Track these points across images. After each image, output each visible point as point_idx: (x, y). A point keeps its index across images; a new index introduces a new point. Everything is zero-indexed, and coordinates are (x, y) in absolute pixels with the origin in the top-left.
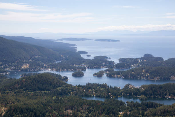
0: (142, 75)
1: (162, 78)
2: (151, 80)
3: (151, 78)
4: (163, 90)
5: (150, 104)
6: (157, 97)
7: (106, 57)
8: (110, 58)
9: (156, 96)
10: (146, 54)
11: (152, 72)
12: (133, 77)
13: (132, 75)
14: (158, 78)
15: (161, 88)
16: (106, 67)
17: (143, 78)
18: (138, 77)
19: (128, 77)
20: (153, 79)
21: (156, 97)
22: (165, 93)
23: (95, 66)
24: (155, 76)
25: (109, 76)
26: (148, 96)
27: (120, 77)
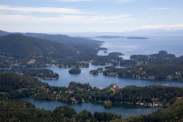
0: (138, 74)
1: (158, 77)
2: (145, 79)
3: (146, 77)
4: (136, 95)
5: (103, 116)
6: (127, 104)
7: (120, 54)
8: (123, 55)
9: (126, 102)
10: (161, 51)
11: (148, 71)
12: (128, 76)
13: (127, 73)
14: (153, 77)
15: (134, 93)
16: (111, 63)
17: (138, 77)
18: (132, 76)
19: (123, 75)
20: (148, 78)
21: (125, 104)
22: (138, 98)
23: (99, 63)
24: (150, 75)
25: (104, 73)
26: (116, 101)
27: (115, 75)
